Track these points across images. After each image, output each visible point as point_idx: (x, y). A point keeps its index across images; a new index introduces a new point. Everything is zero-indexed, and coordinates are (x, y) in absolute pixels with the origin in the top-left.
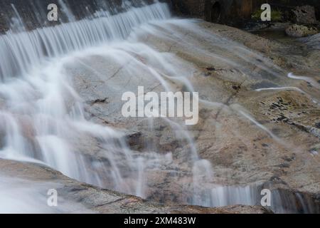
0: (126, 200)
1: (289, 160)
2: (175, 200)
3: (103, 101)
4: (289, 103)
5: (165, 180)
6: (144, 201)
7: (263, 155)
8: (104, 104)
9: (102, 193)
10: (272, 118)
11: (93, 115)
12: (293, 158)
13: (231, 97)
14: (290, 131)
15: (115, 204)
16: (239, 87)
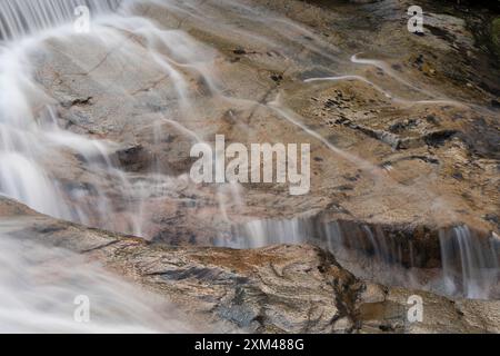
0: (123, 243)
1: (351, 179)
2: (193, 241)
3: (85, 102)
4: (352, 99)
5: (178, 212)
6: (148, 243)
7: (316, 173)
8: (87, 107)
9: (88, 234)
10: (328, 120)
11: (71, 123)
12: (358, 176)
13: (269, 92)
14: (355, 140)
15: (106, 249)
16: (281, 77)
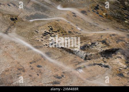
1: (59, 78)
4: (58, 31)
7: (38, 75)
10: (44, 44)
12: (63, 76)
13: (10, 27)
14: (60, 54)
16: (16, 19)
